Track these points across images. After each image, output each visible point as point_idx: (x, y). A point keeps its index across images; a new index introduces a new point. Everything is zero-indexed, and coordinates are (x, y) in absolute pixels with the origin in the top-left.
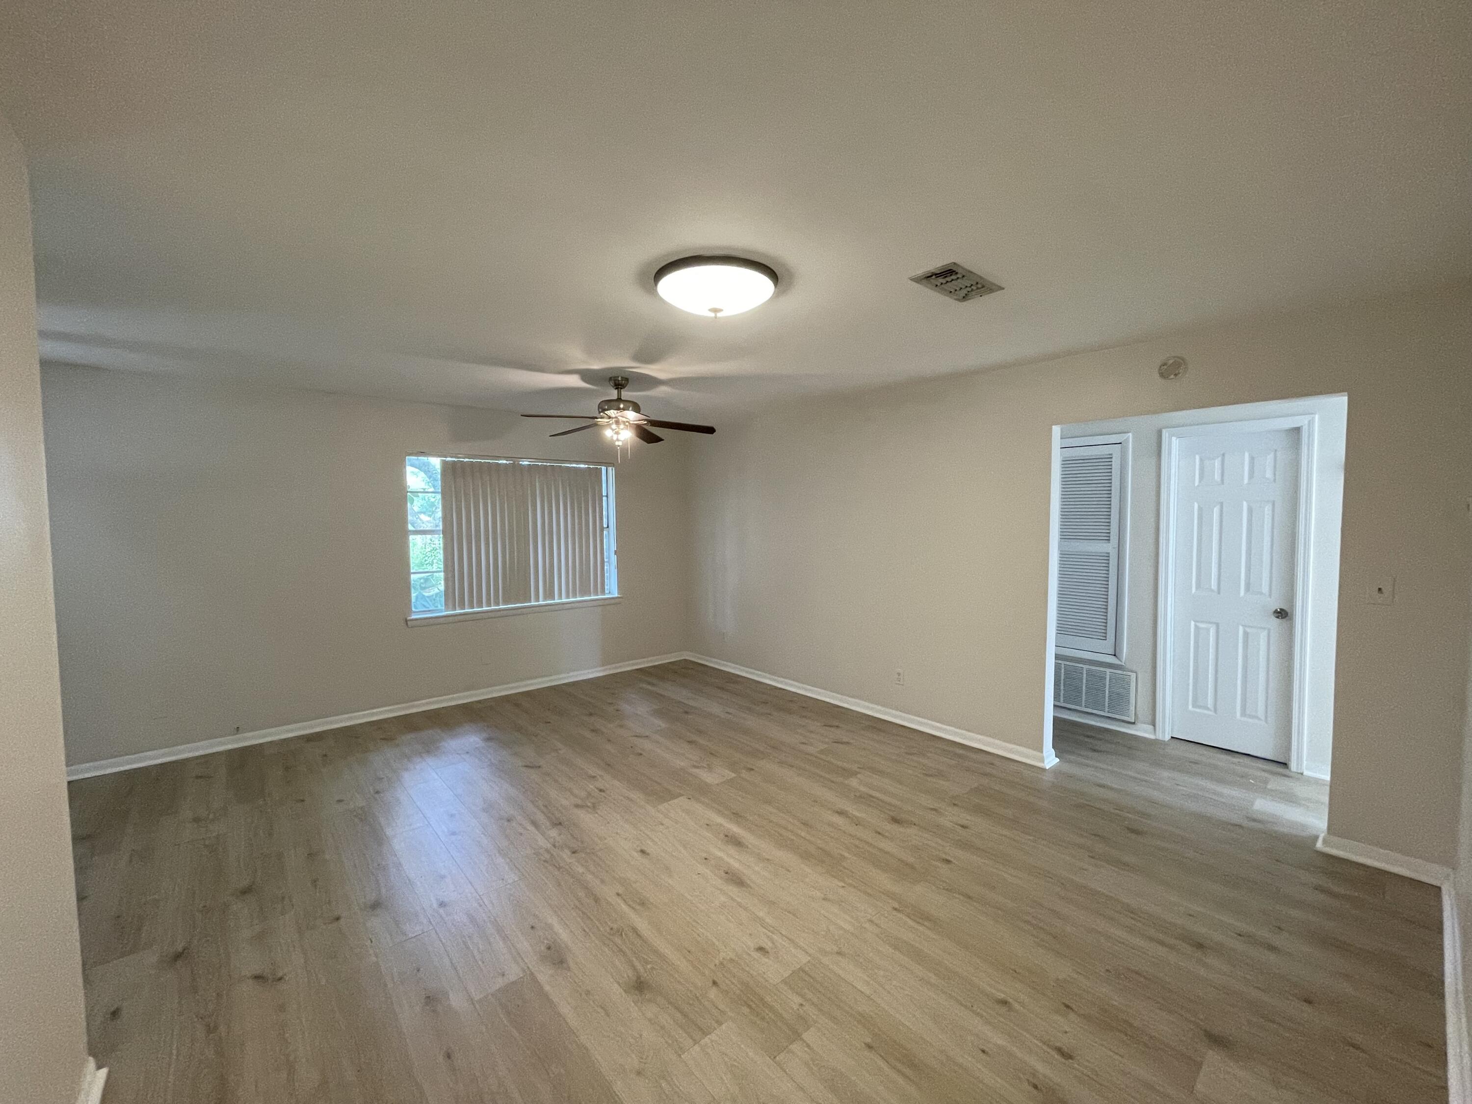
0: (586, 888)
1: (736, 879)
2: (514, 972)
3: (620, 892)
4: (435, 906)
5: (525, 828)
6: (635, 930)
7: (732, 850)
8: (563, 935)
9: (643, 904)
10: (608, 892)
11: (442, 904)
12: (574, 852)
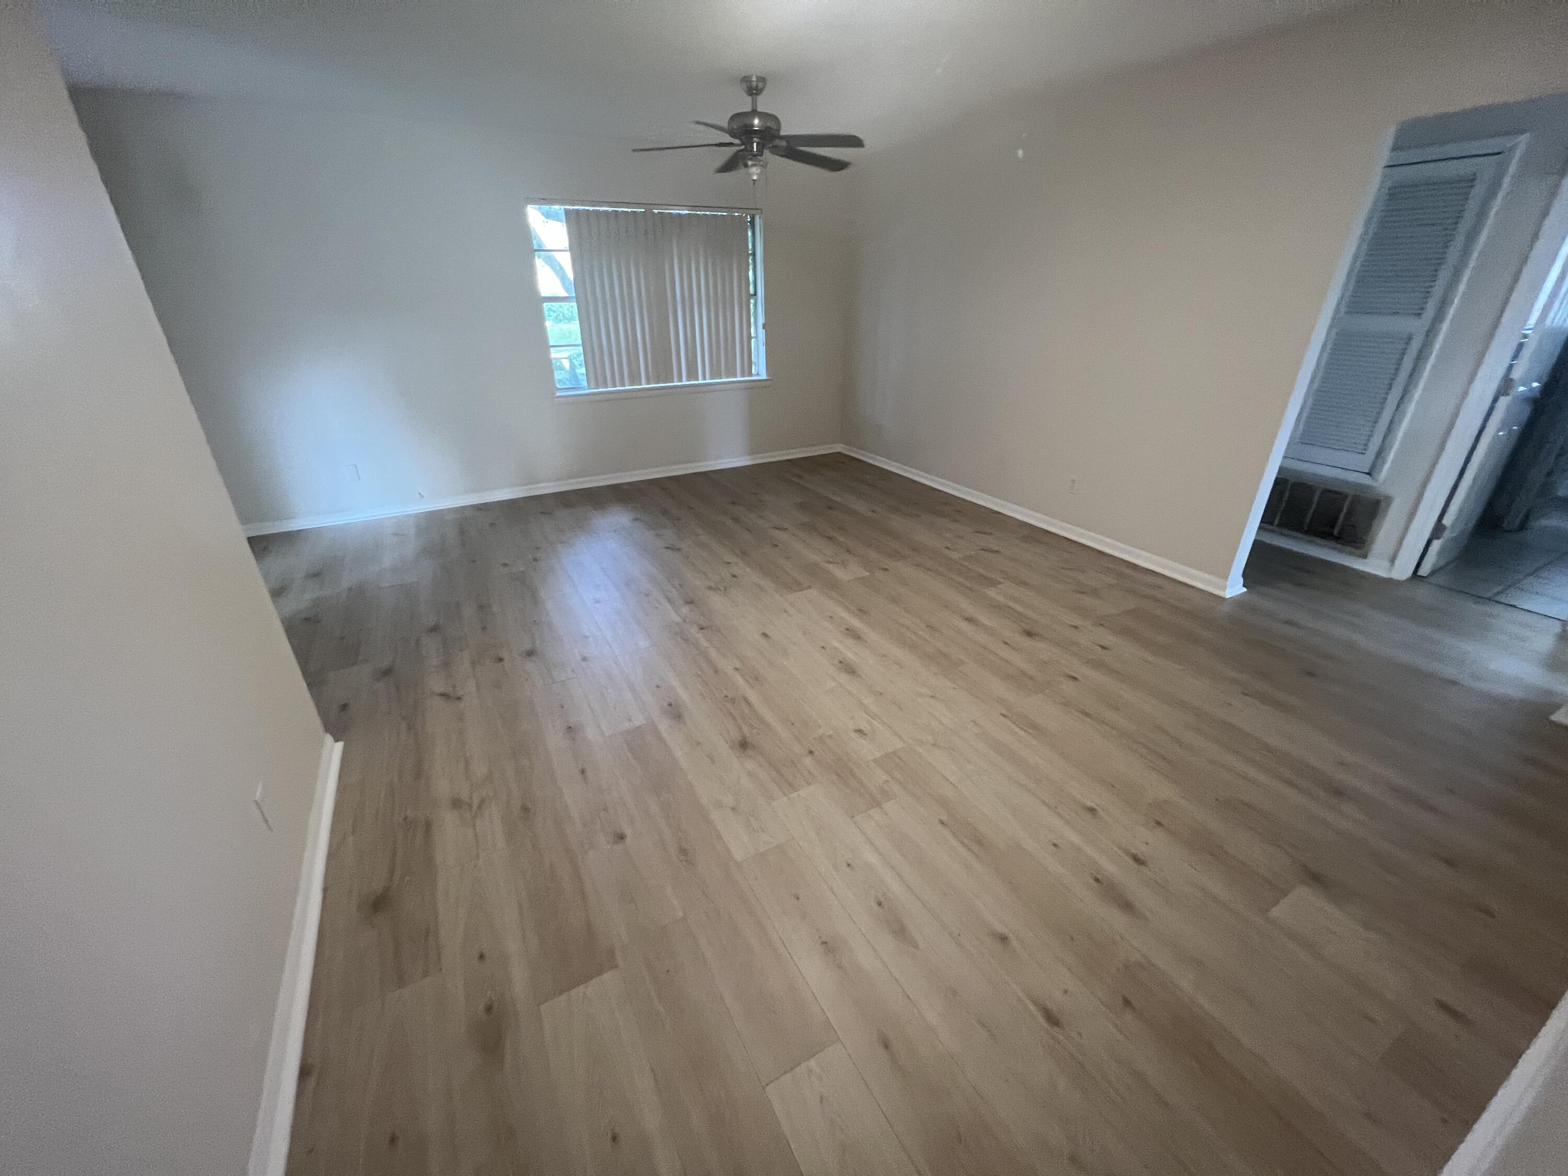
0: (709, 661)
1: (849, 669)
2: (639, 720)
3: (738, 667)
4: (579, 658)
5: (660, 603)
6: (746, 700)
7: (850, 642)
8: (684, 696)
9: (756, 679)
10: (727, 665)
11: (584, 659)
12: (701, 629)
